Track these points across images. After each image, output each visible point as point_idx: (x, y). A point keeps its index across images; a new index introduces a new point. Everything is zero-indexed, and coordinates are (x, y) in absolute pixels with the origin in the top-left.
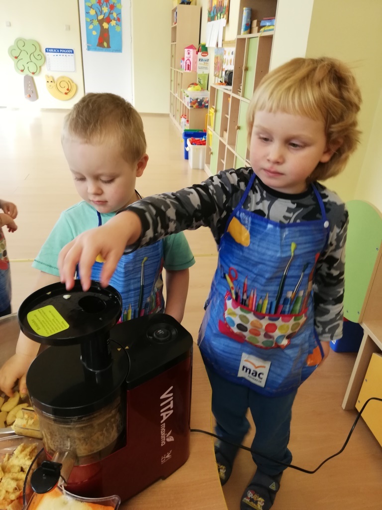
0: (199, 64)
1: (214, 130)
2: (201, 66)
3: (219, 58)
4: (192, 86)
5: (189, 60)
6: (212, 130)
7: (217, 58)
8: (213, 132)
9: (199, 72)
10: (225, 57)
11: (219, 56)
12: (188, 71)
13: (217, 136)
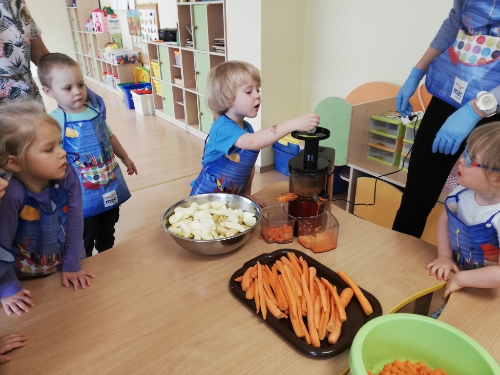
0: (110, 25)
1: (162, 79)
2: (112, 27)
3: (133, 19)
4: (110, 45)
5: (98, 22)
6: (160, 80)
7: (131, 18)
8: (162, 81)
9: (112, 32)
10: (141, 18)
11: (133, 17)
12: (100, 32)
13: (169, 83)
